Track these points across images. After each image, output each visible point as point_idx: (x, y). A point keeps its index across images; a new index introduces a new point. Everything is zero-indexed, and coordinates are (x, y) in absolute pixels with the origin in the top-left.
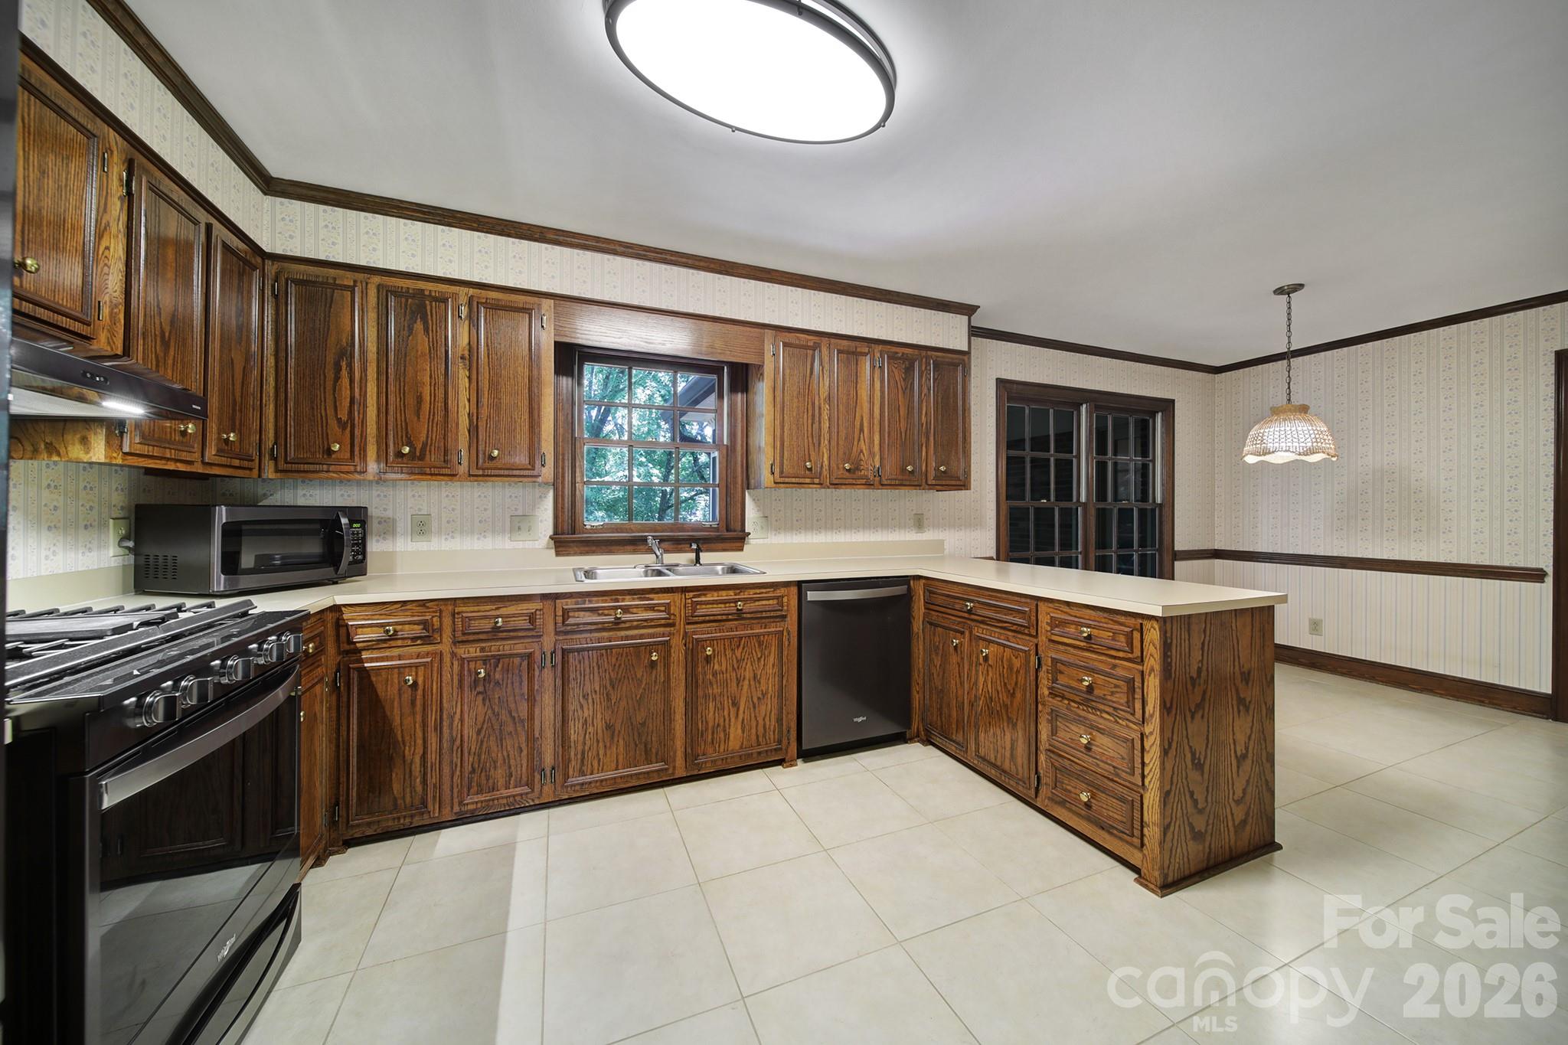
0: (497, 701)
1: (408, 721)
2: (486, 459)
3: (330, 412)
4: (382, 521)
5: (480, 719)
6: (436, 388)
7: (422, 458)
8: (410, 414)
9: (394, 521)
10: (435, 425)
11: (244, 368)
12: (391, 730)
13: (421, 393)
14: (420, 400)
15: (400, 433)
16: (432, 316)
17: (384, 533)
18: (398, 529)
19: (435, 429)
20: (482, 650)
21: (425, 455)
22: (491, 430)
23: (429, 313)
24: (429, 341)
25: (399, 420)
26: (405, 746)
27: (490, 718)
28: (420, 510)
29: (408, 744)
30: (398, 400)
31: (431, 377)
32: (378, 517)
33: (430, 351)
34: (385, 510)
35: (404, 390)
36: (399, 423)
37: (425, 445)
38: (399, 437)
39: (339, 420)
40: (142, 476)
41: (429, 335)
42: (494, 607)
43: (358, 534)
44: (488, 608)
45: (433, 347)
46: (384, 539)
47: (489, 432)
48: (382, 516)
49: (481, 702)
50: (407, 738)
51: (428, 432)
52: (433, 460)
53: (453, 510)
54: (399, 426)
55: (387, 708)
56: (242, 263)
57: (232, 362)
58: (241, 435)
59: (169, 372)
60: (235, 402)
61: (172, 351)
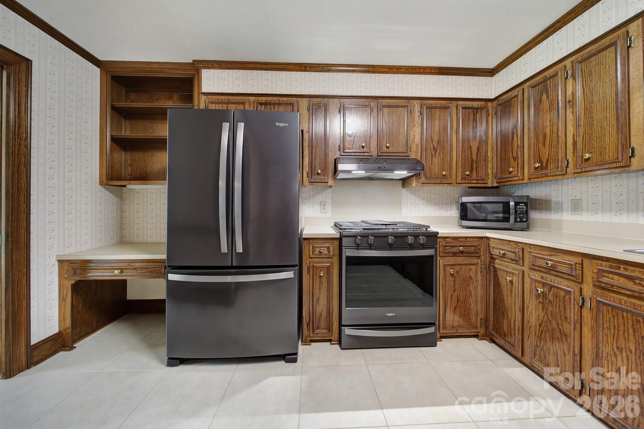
0: (550, 312)
1: (509, 299)
2: (583, 161)
3: (511, 154)
4: (557, 203)
5: (541, 318)
6: (553, 127)
7: (546, 168)
8: (541, 146)
9: (562, 203)
10: (552, 148)
11: (478, 147)
12: (504, 300)
13: (545, 132)
14: (545, 136)
15: (536, 157)
16: (550, 87)
17: (557, 210)
18: (564, 208)
19: (552, 150)
20: (542, 277)
21: (548, 165)
22: (586, 141)
23: (549, 86)
24: (549, 102)
25: (536, 150)
26: (508, 311)
27: (546, 321)
28: (575, 196)
29: (509, 311)
30: (535, 140)
31: (550, 121)
32: (554, 201)
33: (550, 107)
34: (558, 197)
35: (538, 134)
36: (536, 152)
37: (548, 160)
38: (536, 159)
39: (513, 157)
40: (467, 189)
41: (549, 99)
42: (548, 254)
43: (523, 208)
44: (545, 253)
45: (551, 104)
46: (557, 213)
47: (585, 142)
48: (556, 200)
49: (541, 308)
50: (509, 307)
51: (549, 152)
52: (552, 168)
53: (597, 196)
54: (536, 153)
55: (502, 288)
56: (475, 110)
57: (470, 147)
58: (477, 171)
59: (437, 158)
60: (472, 160)
61: (438, 151)
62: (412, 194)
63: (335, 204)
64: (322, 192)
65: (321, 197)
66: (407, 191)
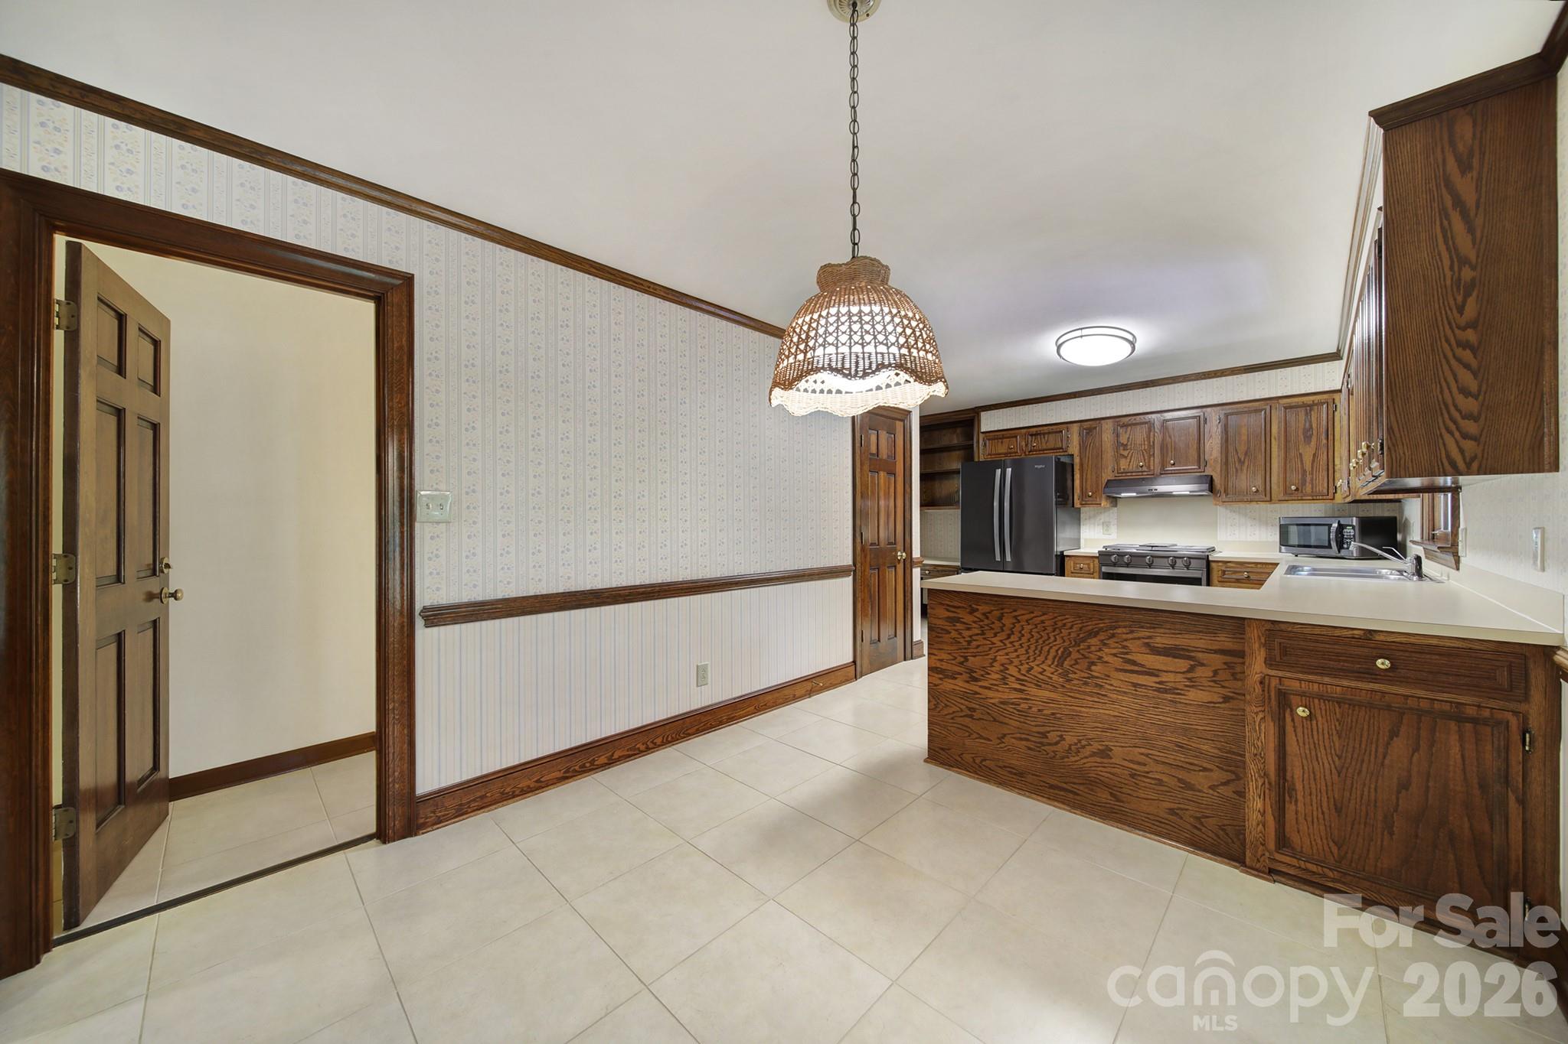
43: (1350, 532)
56: (1308, 408)
57: (1301, 454)
58: (1312, 484)
59: (1245, 471)
60: (1304, 471)
61: (1246, 464)
62: (1234, 512)
63: (1120, 524)
64: (1105, 512)
65: (1104, 517)
66: (1226, 508)
